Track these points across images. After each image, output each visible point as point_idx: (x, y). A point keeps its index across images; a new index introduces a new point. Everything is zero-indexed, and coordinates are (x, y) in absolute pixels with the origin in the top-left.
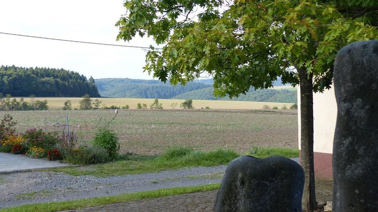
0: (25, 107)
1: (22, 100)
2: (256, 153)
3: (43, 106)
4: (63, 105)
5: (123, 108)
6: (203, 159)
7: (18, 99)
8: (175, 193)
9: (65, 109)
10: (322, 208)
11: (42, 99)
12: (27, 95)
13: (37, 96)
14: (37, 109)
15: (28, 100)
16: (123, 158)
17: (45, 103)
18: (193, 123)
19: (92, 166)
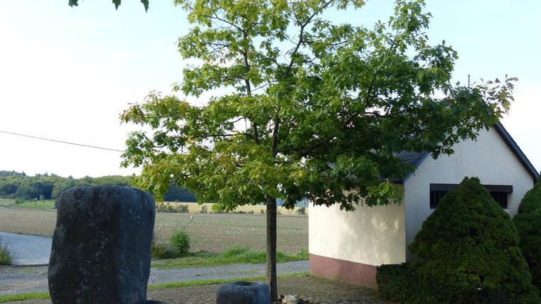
0: (171, 210)
1: (168, 204)
2: (302, 254)
3: (185, 210)
4: (201, 209)
5: (249, 213)
6: (253, 258)
7: (165, 203)
8: (197, 284)
9: (202, 212)
10: (281, 300)
11: (184, 204)
12: (173, 201)
13: (181, 201)
14: (180, 212)
15: (173, 204)
16: (193, 255)
17: (187, 207)
18: (287, 227)
19: (163, 260)
